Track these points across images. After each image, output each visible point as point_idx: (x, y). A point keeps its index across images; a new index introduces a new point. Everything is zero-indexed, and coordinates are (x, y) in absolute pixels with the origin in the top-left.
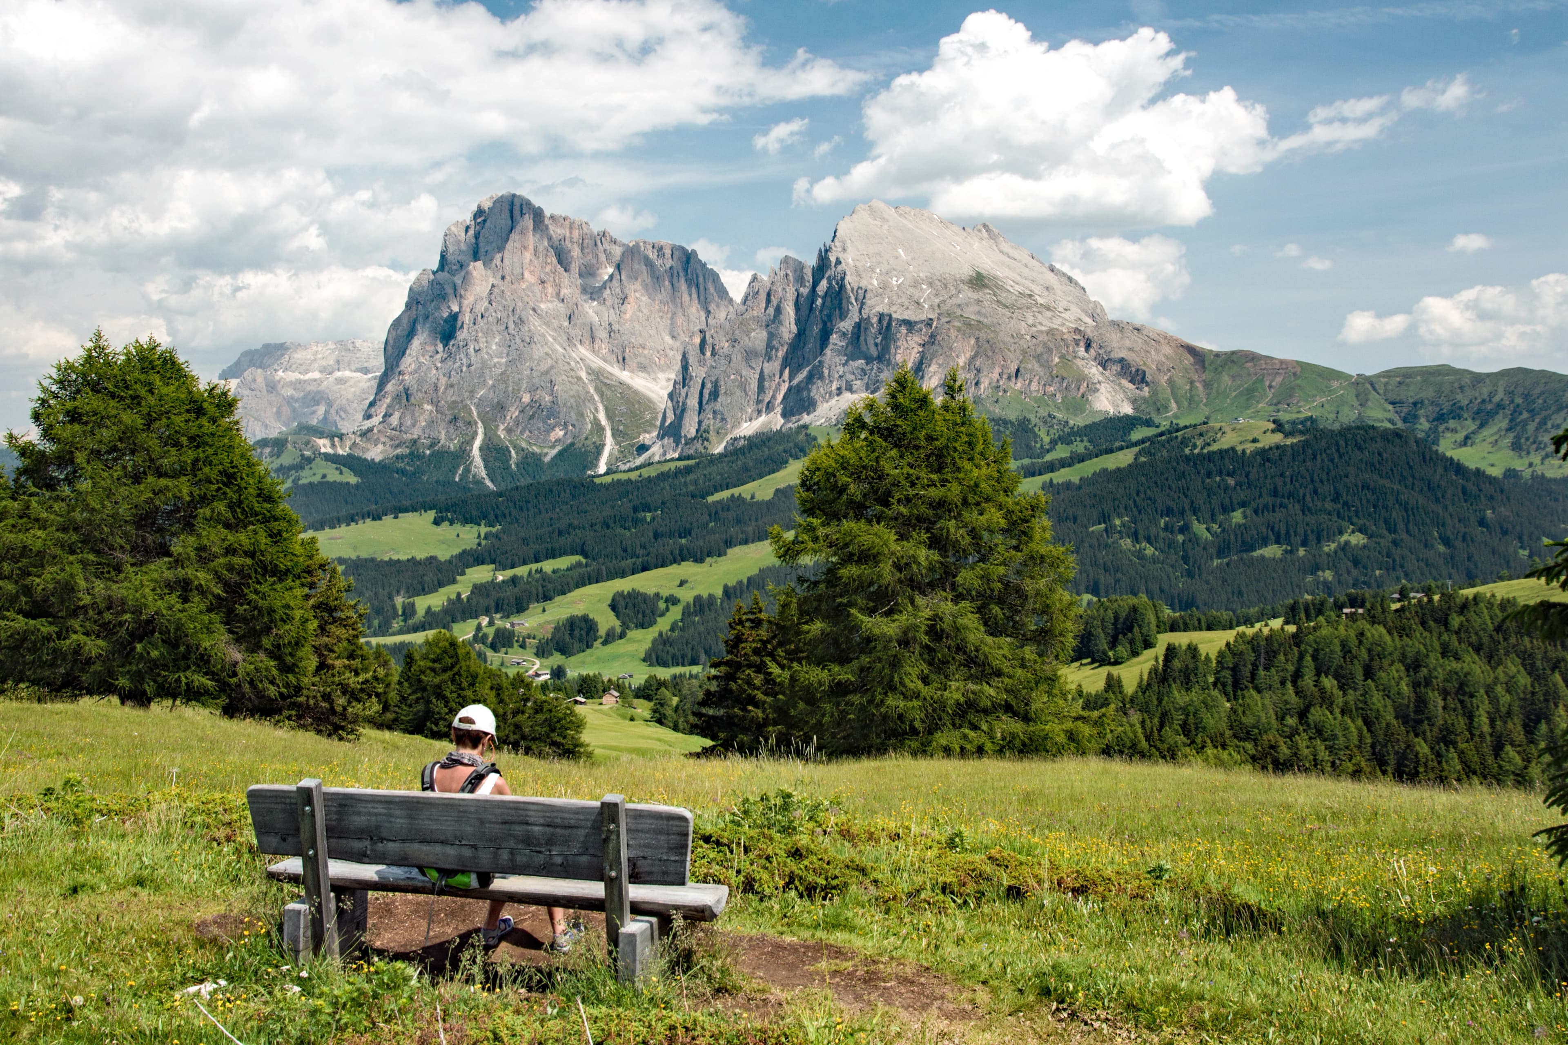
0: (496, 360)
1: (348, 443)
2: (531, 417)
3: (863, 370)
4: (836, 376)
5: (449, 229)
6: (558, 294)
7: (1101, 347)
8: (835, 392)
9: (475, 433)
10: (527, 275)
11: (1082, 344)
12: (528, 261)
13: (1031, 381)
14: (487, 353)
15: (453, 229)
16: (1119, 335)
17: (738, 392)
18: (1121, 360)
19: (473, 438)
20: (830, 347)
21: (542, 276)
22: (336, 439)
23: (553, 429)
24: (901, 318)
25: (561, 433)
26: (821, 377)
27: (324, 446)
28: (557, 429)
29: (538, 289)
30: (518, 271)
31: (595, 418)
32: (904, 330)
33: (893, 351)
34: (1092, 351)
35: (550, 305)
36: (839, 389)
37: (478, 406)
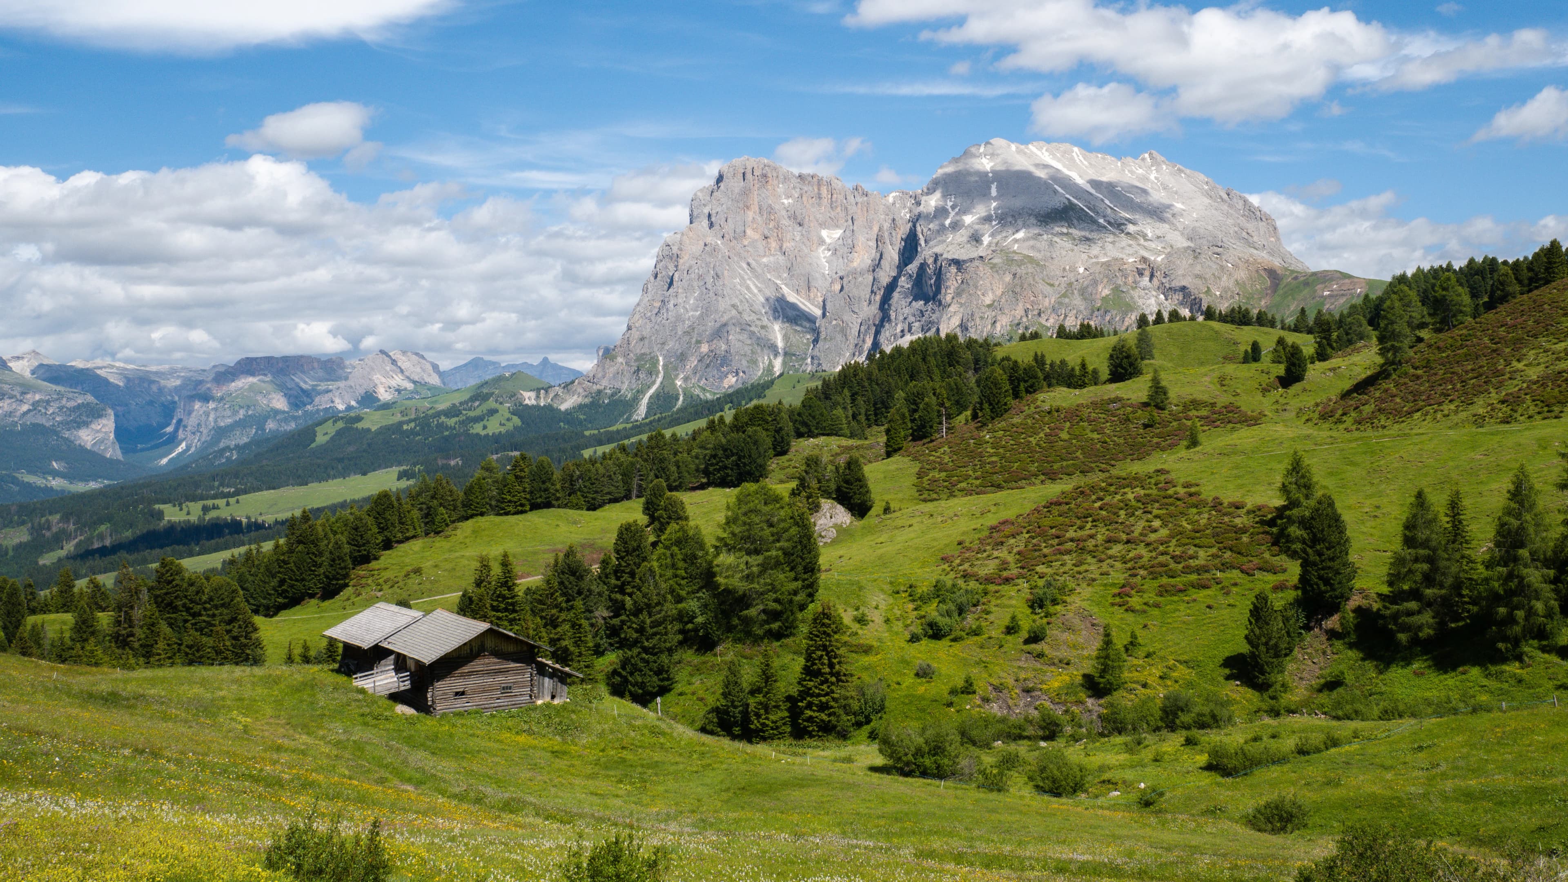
0: (691, 313)
1: (551, 395)
2: (708, 366)
3: (921, 311)
4: (901, 318)
5: (695, 195)
6: (781, 248)
7: (1166, 276)
8: (899, 334)
9: (654, 383)
10: (749, 232)
11: (1147, 273)
12: (750, 219)
13: (1066, 316)
14: (684, 307)
15: (699, 194)
16: (1191, 261)
17: (839, 337)
18: (1183, 289)
19: (649, 387)
20: (898, 289)
21: (766, 232)
22: (542, 392)
23: (726, 376)
24: (950, 257)
25: (734, 379)
26: (889, 320)
27: (529, 398)
28: (730, 376)
29: (761, 244)
30: (741, 229)
31: (770, 363)
32: (953, 269)
33: (943, 291)
34: (1155, 281)
35: (772, 259)
36: (902, 331)
37: (665, 358)
